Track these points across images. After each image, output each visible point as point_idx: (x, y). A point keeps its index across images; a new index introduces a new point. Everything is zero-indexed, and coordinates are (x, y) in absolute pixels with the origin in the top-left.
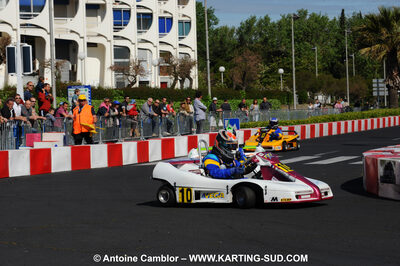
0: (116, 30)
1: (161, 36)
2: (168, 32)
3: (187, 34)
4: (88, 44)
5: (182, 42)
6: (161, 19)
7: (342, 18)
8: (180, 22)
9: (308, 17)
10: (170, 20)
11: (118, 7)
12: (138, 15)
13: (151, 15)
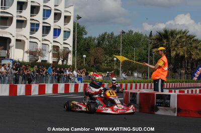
0: (31, 33)
1: (54, 38)
2: (58, 36)
3: (68, 38)
5: (65, 42)
6: (55, 29)
7: (151, 35)
8: (65, 31)
9: (133, 34)
10: (60, 30)
11: (33, 22)
12: (43, 27)
13: (50, 27)
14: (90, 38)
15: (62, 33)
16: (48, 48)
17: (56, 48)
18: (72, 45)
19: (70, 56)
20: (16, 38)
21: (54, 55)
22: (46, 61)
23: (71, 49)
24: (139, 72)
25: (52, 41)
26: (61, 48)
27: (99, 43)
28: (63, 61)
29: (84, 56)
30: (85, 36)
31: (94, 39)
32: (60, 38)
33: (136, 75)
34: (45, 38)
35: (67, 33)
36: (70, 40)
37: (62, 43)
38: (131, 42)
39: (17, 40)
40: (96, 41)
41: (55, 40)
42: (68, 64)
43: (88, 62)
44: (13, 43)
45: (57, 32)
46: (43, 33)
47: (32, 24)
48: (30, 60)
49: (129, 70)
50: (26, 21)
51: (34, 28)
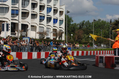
0: (40, 22)
3: (62, 24)
4: (31, 26)
5: (60, 26)
6: (54, 19)
7: (111, 22)
8: (60, 20)
9: (101, 21)
10: (57, 20)
11: (41, 15)
12: (47, 18)
13: (51, 18)
14: (75, 24)
15: (58, 21)
16: (50, 30)
17: (55, 30)
18: (64, 28)
19: (63, 35)
20: (31, 24)
21: (54, 35)
22: (49, 38)
23: (64, 31)
24: (104, 44)
25: (52, 26)
26: (58, 30)
27: (80, 27)
28: (59, 38)
29: (72, 35)
30: (72, 23)
31: (78, 25)
32: (57, 24)
33: (102, 45)
34: (48, 24)
35: (61, 21)
36: (63, 26)
37: (58, 27)
38: (99, 26)
39: (32, 26)
40: (79, 26)
41: (54, 25)
42: (62, 40)
43: (74, 39)
44: (29, 27)
45: (55, 21)
46: (47, 21)
47: (40, 16)
48: (40, 38)
49: (98, 43)
50: (37, 14)
51: (42, 18)
